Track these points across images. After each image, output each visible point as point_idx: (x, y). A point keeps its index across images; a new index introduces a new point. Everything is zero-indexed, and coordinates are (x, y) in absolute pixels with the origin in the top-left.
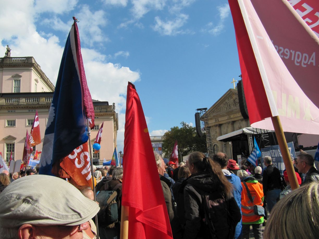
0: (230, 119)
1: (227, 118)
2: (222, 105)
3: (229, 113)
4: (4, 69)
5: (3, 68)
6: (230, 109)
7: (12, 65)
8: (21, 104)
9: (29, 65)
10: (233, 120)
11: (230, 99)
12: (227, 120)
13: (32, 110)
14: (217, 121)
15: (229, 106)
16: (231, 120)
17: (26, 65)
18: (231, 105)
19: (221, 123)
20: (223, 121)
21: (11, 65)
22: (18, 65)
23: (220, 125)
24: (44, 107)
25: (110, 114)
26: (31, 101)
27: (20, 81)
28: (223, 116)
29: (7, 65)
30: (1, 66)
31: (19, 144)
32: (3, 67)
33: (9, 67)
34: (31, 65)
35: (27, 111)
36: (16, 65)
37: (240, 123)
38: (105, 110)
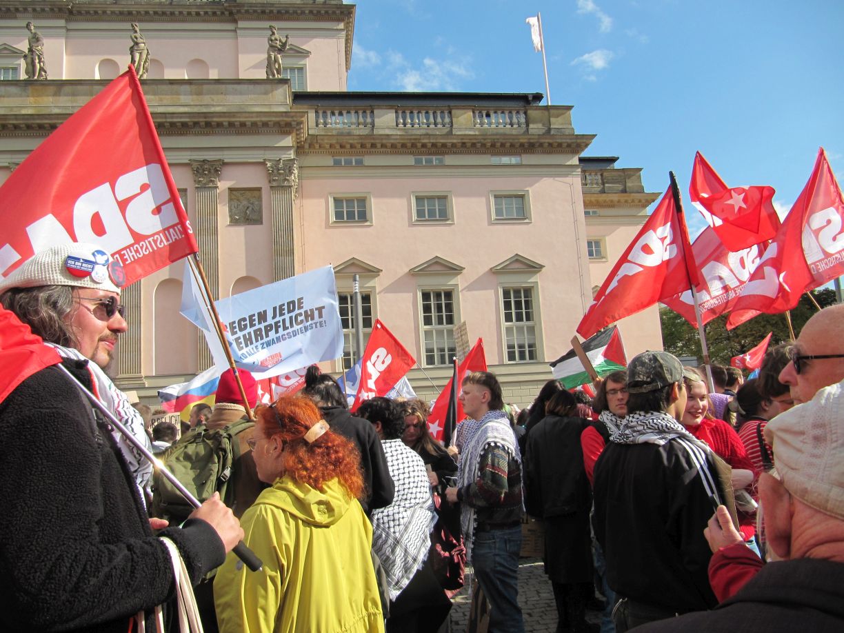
4: (241, 24)
5: (235, 21)
7: (271, 12)
8: (382, 132)
9: (334, 13)
13: (430, 157)
17: (323, 12)
21: (267, 11)
22: (295, 12)
24: (479, 145)
25: (640, 201)
26: (421, 124)
27: (301, 69)
29: (255, 11)
30: (231, 13)
31: (391, 296)
32: (236, 17)
33: (258, 19)
34: (342, 13)
35: (410, 160)
36: (287, 12)
38: (620, 187)
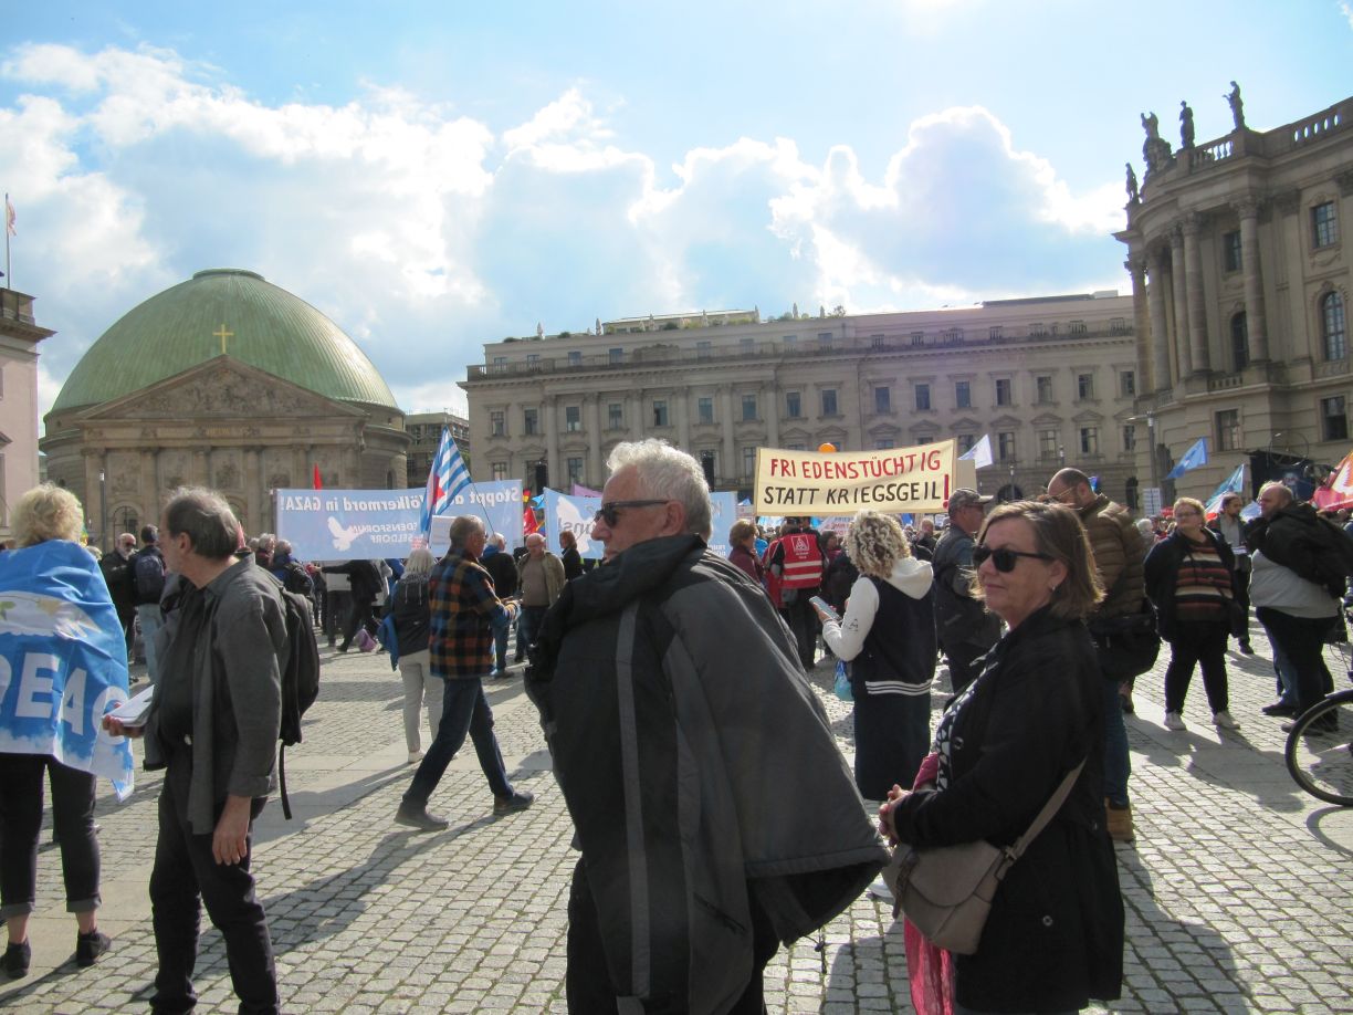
0: (203, 439)
1: (190, 435)
2: (175, 392)
3: (203, 421)
6: (208, 409)
10: (214, 443)
11: (211, 380)
12: (189, 439)
14: (152, 437)
15: (204, 400)
16: (205, 443)
18: (211, 400)
19: (164, 444)
20: (174, 439)
23: (157, 451)
28: (180, 425)
37: (231, 455)
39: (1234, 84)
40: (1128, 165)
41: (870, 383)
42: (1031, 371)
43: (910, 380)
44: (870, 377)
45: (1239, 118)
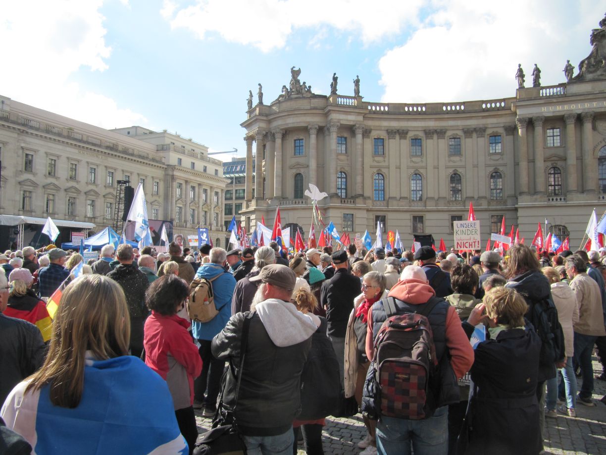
39: (358, 76)
40: (260, 85)
41: (22, 148)
42: (106, 167)
43: (46, 153)
44: (23, 145)
45: (357, 91)
